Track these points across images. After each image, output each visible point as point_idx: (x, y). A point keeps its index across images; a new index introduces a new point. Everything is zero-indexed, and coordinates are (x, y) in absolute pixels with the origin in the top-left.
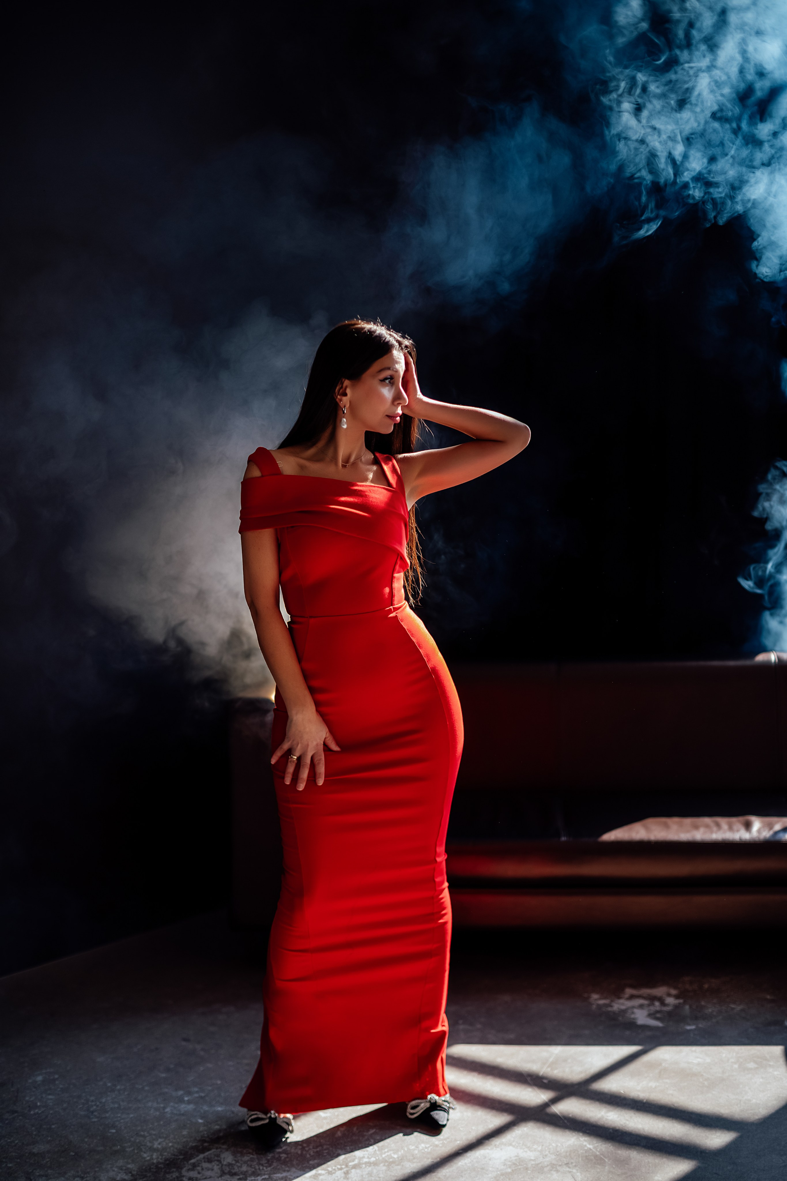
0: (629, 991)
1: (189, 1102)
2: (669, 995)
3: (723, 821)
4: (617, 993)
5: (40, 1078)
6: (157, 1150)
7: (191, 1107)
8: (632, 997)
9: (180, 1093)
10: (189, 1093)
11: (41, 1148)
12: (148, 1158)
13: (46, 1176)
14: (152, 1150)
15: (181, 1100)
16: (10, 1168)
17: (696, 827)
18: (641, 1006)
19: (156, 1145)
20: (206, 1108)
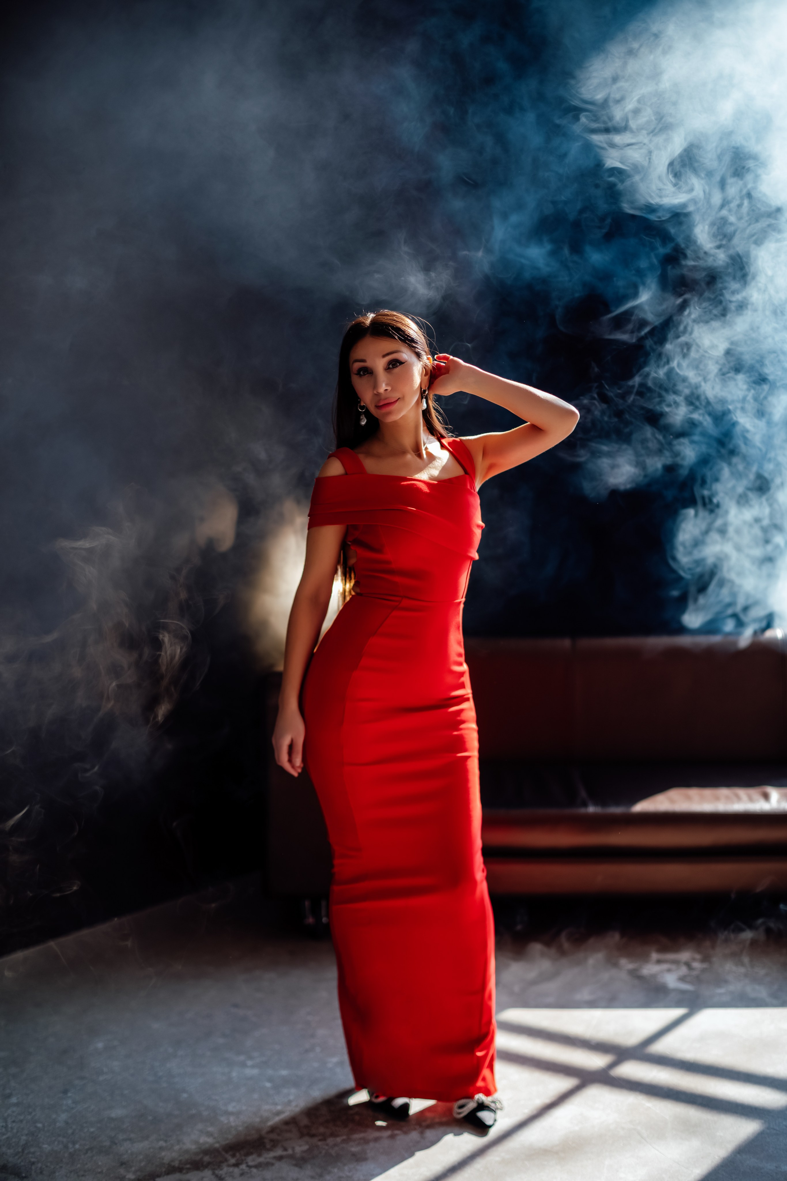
0: (655, 956)
1: (253, 1067)
2: (694, 959)
3: (742, 792)
4: (645, 958)
5: (100, 1045)
6: (232, 1114)
7: (255, 1071)
8: (659, 962)
9: (242, 1058)
10: (251, 1058)
11: (117, 1112)
12: (226, 1122)
13: (130, 1139)
14: (227, 1113)
15: (244, 1065)
16: (92, 1133)
17: (717, 799)
18: (669, 970)
19: (230, 1108)
20: (270, 1072)
